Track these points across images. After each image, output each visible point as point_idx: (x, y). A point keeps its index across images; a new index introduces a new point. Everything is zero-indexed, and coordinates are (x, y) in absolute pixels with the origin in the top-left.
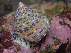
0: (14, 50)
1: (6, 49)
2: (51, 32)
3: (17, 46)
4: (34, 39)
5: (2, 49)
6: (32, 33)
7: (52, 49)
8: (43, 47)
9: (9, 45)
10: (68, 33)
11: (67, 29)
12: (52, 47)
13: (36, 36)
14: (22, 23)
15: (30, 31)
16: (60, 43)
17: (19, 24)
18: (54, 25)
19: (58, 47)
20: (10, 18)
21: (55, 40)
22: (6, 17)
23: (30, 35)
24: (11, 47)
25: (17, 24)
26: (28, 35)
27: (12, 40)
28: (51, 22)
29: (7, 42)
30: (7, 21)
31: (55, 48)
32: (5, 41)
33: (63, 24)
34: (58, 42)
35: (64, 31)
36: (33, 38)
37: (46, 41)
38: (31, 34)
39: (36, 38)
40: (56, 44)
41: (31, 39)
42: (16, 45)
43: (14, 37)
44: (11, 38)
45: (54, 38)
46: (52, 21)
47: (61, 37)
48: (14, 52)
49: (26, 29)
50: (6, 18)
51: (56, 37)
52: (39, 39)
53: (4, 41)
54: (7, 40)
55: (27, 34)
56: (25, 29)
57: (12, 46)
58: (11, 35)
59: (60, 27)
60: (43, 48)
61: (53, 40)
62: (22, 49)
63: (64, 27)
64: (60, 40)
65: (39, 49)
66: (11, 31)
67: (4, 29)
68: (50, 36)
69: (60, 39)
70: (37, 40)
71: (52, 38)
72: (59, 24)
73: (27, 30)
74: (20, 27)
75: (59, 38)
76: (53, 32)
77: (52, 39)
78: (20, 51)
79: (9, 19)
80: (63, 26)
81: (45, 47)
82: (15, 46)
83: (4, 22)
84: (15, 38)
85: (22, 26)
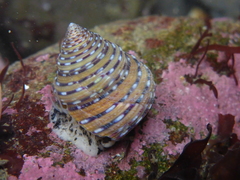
0: (54, 159)
1: (31, 155)
2: (161, 105)
3: (62, 147)
4: (106, 132)
5: (19, 157)
6: (103, 113)
7: (163, 154)
8: (136, 149)
9: (39, 143)
10: (209, 106)
11: (207, 97)
12: (165, 149)
13: (113, 122)
14: (75, 83)
15: (98, 107)
16: (187, 135)
17: (67, 85)
18: (171, 84)
19: (180, 148)
20: (45, 64)
21: (173, 129)
22: (34, 59)
23: (97, 120)
24: (44, 151)
25: (63, 85)
26: (92, 119)
27: (50, 130)
28: (163, 76)
29: (35, 134)
30: (37, 72)
31: (170, 153)
32: (29, 133)
33: (195, 83)
34: (180, 133)
35: (198, 101)
36: (106, 127)
37: (146, 130)
38: (98, 116)
39: (112, 129)
40: (174, 139)
41: (100, 130)
42: (60, 144)
43: (55, 120)
44: (46, 125)
45: (169, 123)
46: (164, 73)
47: (188, 119)
48: (54, 165)
49: (87, 102)
50: (35, 64)
51: (174, 119)
52: (122, 131)
53: (25, 131)
54: (34, 129)
55: (89, 115)
56: (82, 101)
57: (48, 148)
58: (46, 114)
59: (187, 89)
60: (138, 151)
61: (168, 127)
62: (78, 156)
63: (198, 88)
64: (187, 129)
65: (126, 156)
66: (46, 103)
67: (27, 96)
68: (158, 116)
69: (187, 125)
70: (116, 133)
71: (165, 121)
72: (184, 82)
73: (89, 104)
74: (69, 93)
75: (183, 122)
76: (168, 104)
77: (164, 125)
78: (70, 163)
79: (42, 67)
80: (194, 86)
81: (144, 148)
82: (56, 147)
83: (29, 75)
84: (57, 125)
85: (75, 91)
